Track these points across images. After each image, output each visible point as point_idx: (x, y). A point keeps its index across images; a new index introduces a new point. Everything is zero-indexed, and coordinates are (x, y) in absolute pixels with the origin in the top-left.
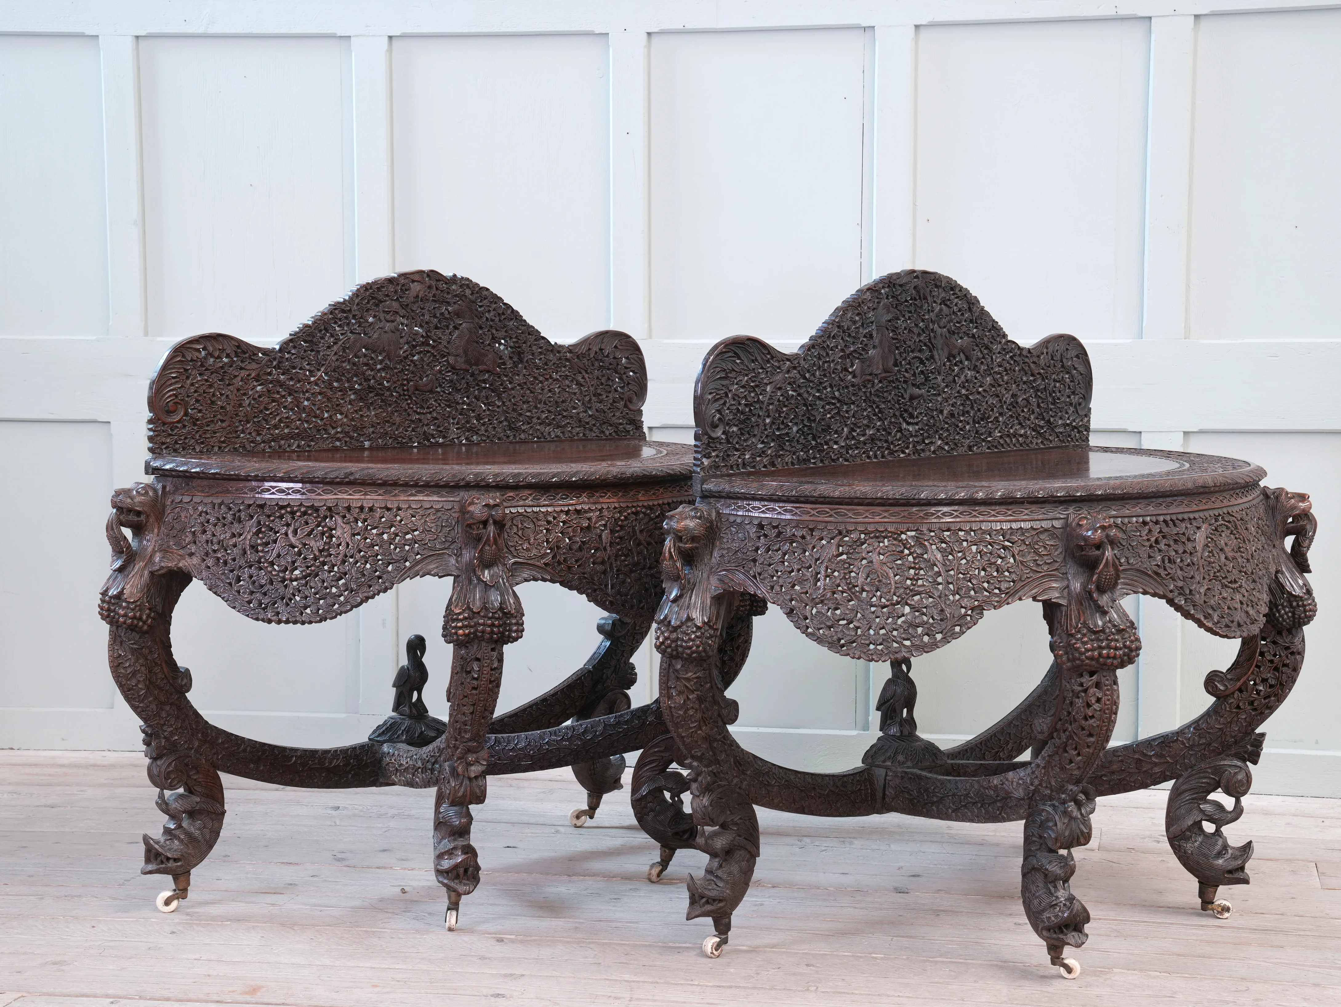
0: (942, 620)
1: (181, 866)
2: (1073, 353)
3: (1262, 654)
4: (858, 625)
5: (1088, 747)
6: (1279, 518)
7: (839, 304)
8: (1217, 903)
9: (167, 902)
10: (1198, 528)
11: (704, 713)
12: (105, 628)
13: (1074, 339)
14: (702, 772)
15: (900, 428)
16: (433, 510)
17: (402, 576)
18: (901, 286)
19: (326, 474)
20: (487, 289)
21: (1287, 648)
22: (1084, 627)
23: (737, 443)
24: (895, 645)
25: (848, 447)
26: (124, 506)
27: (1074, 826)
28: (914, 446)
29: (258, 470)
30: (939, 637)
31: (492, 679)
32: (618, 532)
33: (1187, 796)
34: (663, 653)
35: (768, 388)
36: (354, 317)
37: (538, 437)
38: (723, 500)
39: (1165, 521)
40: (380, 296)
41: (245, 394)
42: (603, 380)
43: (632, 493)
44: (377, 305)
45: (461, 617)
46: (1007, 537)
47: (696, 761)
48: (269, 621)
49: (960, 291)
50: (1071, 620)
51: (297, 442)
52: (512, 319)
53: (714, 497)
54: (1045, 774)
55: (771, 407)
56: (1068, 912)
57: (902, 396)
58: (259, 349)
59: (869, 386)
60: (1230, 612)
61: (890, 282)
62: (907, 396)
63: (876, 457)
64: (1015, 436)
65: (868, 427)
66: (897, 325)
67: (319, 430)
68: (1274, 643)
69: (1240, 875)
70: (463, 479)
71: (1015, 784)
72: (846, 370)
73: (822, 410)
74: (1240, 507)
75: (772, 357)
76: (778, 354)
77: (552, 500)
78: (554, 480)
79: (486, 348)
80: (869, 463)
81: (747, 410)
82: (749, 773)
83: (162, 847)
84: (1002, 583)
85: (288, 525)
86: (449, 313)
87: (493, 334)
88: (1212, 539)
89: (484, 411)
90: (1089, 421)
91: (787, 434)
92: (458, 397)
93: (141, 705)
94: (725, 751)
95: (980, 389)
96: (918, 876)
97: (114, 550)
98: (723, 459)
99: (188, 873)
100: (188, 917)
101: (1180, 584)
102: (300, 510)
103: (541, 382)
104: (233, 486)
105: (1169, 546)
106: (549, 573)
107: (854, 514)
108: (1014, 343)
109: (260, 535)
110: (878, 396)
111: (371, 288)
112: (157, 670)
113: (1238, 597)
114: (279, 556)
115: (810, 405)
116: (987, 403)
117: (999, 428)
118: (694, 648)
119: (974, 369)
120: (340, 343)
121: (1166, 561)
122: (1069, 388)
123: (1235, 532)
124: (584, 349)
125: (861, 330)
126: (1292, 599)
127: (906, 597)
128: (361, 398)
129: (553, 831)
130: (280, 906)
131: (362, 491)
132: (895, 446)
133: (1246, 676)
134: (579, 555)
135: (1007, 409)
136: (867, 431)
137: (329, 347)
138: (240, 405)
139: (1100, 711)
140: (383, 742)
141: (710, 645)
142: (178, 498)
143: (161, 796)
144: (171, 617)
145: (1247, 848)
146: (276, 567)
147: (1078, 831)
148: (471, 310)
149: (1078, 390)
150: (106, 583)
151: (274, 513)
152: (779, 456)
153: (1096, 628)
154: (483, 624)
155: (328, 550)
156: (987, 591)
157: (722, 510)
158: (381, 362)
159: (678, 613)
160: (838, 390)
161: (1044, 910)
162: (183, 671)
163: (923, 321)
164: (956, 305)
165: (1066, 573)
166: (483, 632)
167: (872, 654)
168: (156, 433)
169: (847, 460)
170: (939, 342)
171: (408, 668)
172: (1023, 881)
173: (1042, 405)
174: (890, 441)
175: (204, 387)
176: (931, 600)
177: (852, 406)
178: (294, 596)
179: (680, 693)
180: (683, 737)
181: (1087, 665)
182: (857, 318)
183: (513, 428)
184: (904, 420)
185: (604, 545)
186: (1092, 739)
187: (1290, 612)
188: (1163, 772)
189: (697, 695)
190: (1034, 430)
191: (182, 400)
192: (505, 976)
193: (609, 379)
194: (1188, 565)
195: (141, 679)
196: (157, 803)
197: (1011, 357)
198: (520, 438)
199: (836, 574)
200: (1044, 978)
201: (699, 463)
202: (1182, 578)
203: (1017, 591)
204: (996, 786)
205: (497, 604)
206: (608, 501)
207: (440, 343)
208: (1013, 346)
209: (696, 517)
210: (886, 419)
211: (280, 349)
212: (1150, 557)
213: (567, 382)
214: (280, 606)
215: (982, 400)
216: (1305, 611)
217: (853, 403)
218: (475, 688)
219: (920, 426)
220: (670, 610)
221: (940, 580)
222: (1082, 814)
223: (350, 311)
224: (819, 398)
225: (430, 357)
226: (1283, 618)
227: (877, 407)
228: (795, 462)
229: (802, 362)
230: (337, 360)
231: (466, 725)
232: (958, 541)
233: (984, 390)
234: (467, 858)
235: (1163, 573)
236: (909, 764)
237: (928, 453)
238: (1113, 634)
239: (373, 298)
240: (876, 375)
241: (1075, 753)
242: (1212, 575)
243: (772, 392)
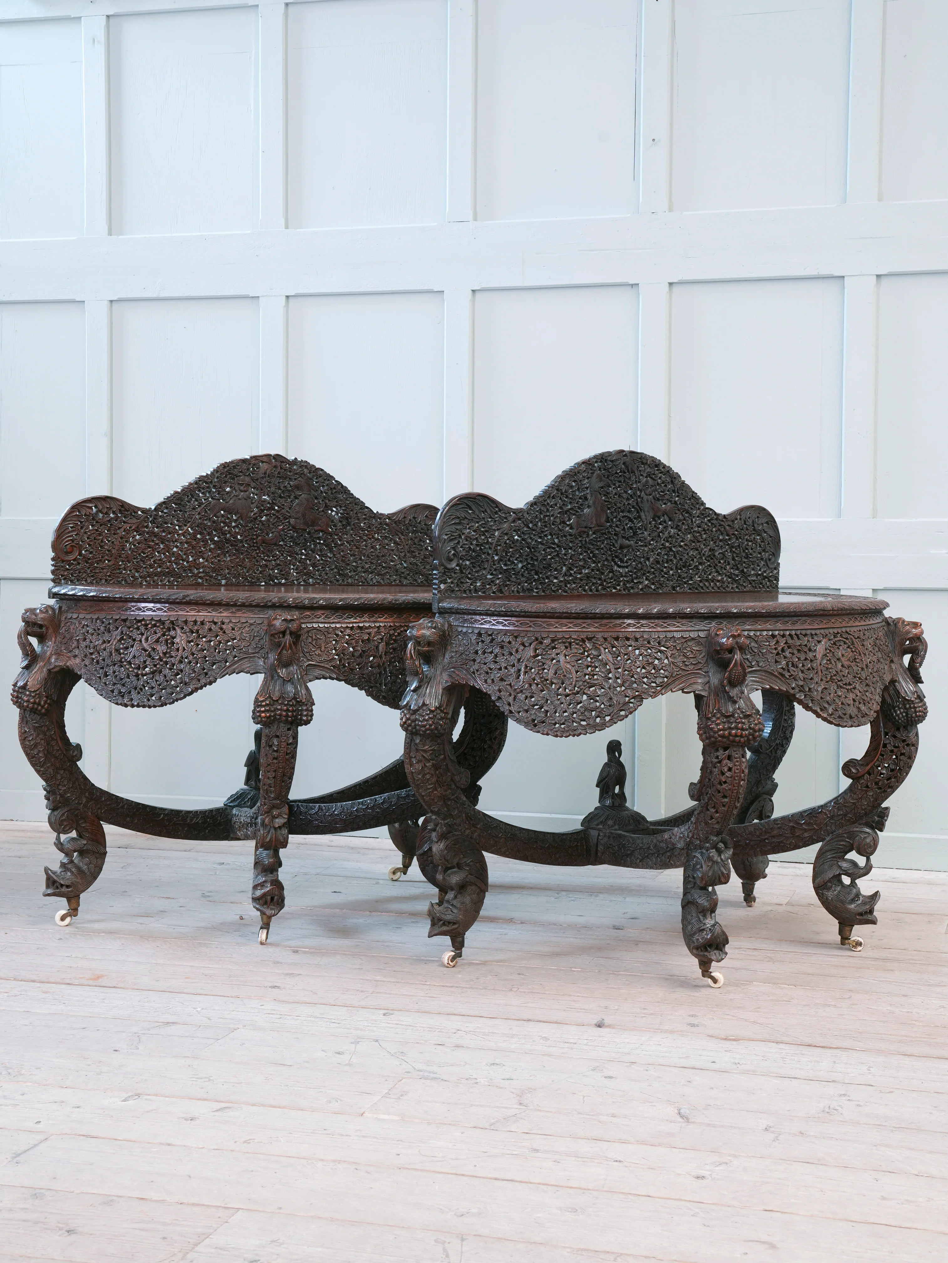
0: (610, 706)
1: (72, 891)
2: (764, 520)
3: (885, 746)
4: (547, 709)
5: (724, 806)
6: (897, 640)
7: (560, 473)
8: (852, 939)
9: (63, 918)
10: (819, 642)
11: (438, 777)
12: (16, 711)
13: (764, 509)
14: (438, 824)
15: (612, 569)
16: (248, 624)
17: (222, 673)
18: (612, 461)
19: (169, 596)
20: (322, 470)
21: (904, 741)
22: (718, 712)
23: (469, 573)
24: (575, 724)
25: (566, 582)
26: (30, 620)
27: (716, 868)
28: (624, 584)
29: (123, 593)
30: (608, 718)
31: (288, 752)
32: (392, 644)
33: (829, 855)
34: (406, 730)
35: (496, 534)
36: (214, 487)
37: (362, 582)
38: (454, 615)
39: (790, 635)
40: (235, 472)
41: (127, 541)
42: (416, 541)
43: (404, 616)
44: (233, 479)
45: (264, 704)
46: (663, 643)
47: (435, 815)
48: (126, 706)
49: (664, 468)
50: (709, 707)
51: (167, 578)
52: (342, 493)
53: (447, 613)
54: (695, 829)
55: (499, 548)
56: (710, 935)
57: (614, 545)
58: (139, 509)
59: (585, 536)
60: (843, 706)
61: (602, 458)
62: (617, 546)
63: (591, 590)
64: (713, 581)
65: (584, 567)
66: (608, 491)
67: (185, 570)
68: (895, 737)
69: (869, 917)
70: (270, 601)
71: (678, 837)
72: (564, 522)
73: (543, 553)
74: (858, 628)
75: (500, 510)
76: (505, 509)
77: (339, 618)
78: (340, 603)
79: (320, 514)
80: (584, 594)
81: (478, 549)
82: (479, 826)
83: (57, 876)
84: (658, 678)
85: (142, 634)
86: (291, 486)
87: (326, 503)
88: (830, 651)
89: (319, 560)
90: (778, 573)
91: (513, 569)
92: (297, 549)
93: (42, 769)
94: (458, 808)
95: (682, 544)
96: (636, 918)
97: (23, 654)
98: (458, 585)
99: (78, 897)
100: (76, 930)
101: (801, 683)
102: (151, 623)
103: (365, 540)
104: (106, 606)
105: (793, 654)
106: (335, 673)
107: (547, 625)
108: (711, 510)
109: (123, 642)
110: (593, 545)
111: (228, 466)
112: (54, 743)
113: (851, 696)
114: (134, 657)
115: (533, 548)
116: (688, 554)
117: (699, 574)
118: (428, 726)
119: (676, 528)
120: (203, 506)
121: (790, 666)
122: (760, 546)
123: (851, 647)
124: (401, 517)
125: (577, 493)
126: (906, 702)
127: (584, 688)
128: (219, 548)
129: (374, 883)
130: (146, 924)
131: (196, 609)
132: (608, 583)
133: (873, 763)
134: (359, 660)
135: (706, 559)
136: (583, 571)
137: (194, 509)
138: (123, 549)
139: (731, 777)
140: (233, 807)
141: (441, 725)
142: (69, 615)
143: (58, 838)
144: (65, 705)
145: (875, 896)
146: (133, 665)
147: (720, 872)
148: (308, 485)
149: (768, 548)
150: (17, 678)
151: (133, 626)
152: (506, 586)
153: (727, 713)
154: (281, 710)
155: (170, 652)
156: (646, 685)
157: (453, 622)
158: (235, 521)
159: (417, 700)
160: (557, 538)
161: (694, 934)
162: (74, 745)
163: (631, 489)
164: (660, 478)
165: (708, 672)
166: (280, 715)
167: (557, 731)
168: (57, 568)
169: (566, 592)
170: (646, 506)
171: (254, 752)
172: (683, 912)
173: (736, 558)
174: (603, 579)
175: (95, 535)
176: (603, 690)
177: (570, 551)
178: (145, 687)
179: (418, 762)
180: (423, 796)
181: (720, 741)
182: (574, 484)
183: (342, 574)
184: (616, 564)
185: (380, 653)
186: (726, 800)
187: (904, 712)
188: (811, 837)
189: (433, 763)
190: (730, 578)
191: (77, 544)
192: (287, 974)
193: (421, 540)
194: (809, 669)
195: (42, 749)
196: (55, 843)
197: (709, 521)
198: (347, 582)
199: (533, 670)
200: (697, 987)
201: (437, 587)
202: (802, 679)
203: (668, 685)
204: (666, 839)
205: (291, 695)
206: (385, 620)
207: (283, 508)
208: (711, 512)
209: (432, 627)
210: (599, 562)
211: (155, 509)
212: (776, 662)
213: (386, 541)
214: (134, 694)
215: (684, 552)
216: (916, 712)
217: (571, 548)
218: (274, 758)
219: (630, 568)
220: (411, 699)
221: (610, 675)
222: (721, 859)
223: (211, 482)
224: (541, 543)
225: (275, 519)
226: (899, 717)
227: (592, 552)
228: (520, 591)
229: (526, 516)
230: (200, 518)
231: (271, 787)
232: (624, 646)
233: (686, 545)
234: (273, 888)
235: (787, 675)
236: (617, 827)
237: (636, 590)
238: (741, 718)
239: (230, 473)
240: (590, 528)
241: (714, 811)
242: (829, 678)
243: (500, 536)
